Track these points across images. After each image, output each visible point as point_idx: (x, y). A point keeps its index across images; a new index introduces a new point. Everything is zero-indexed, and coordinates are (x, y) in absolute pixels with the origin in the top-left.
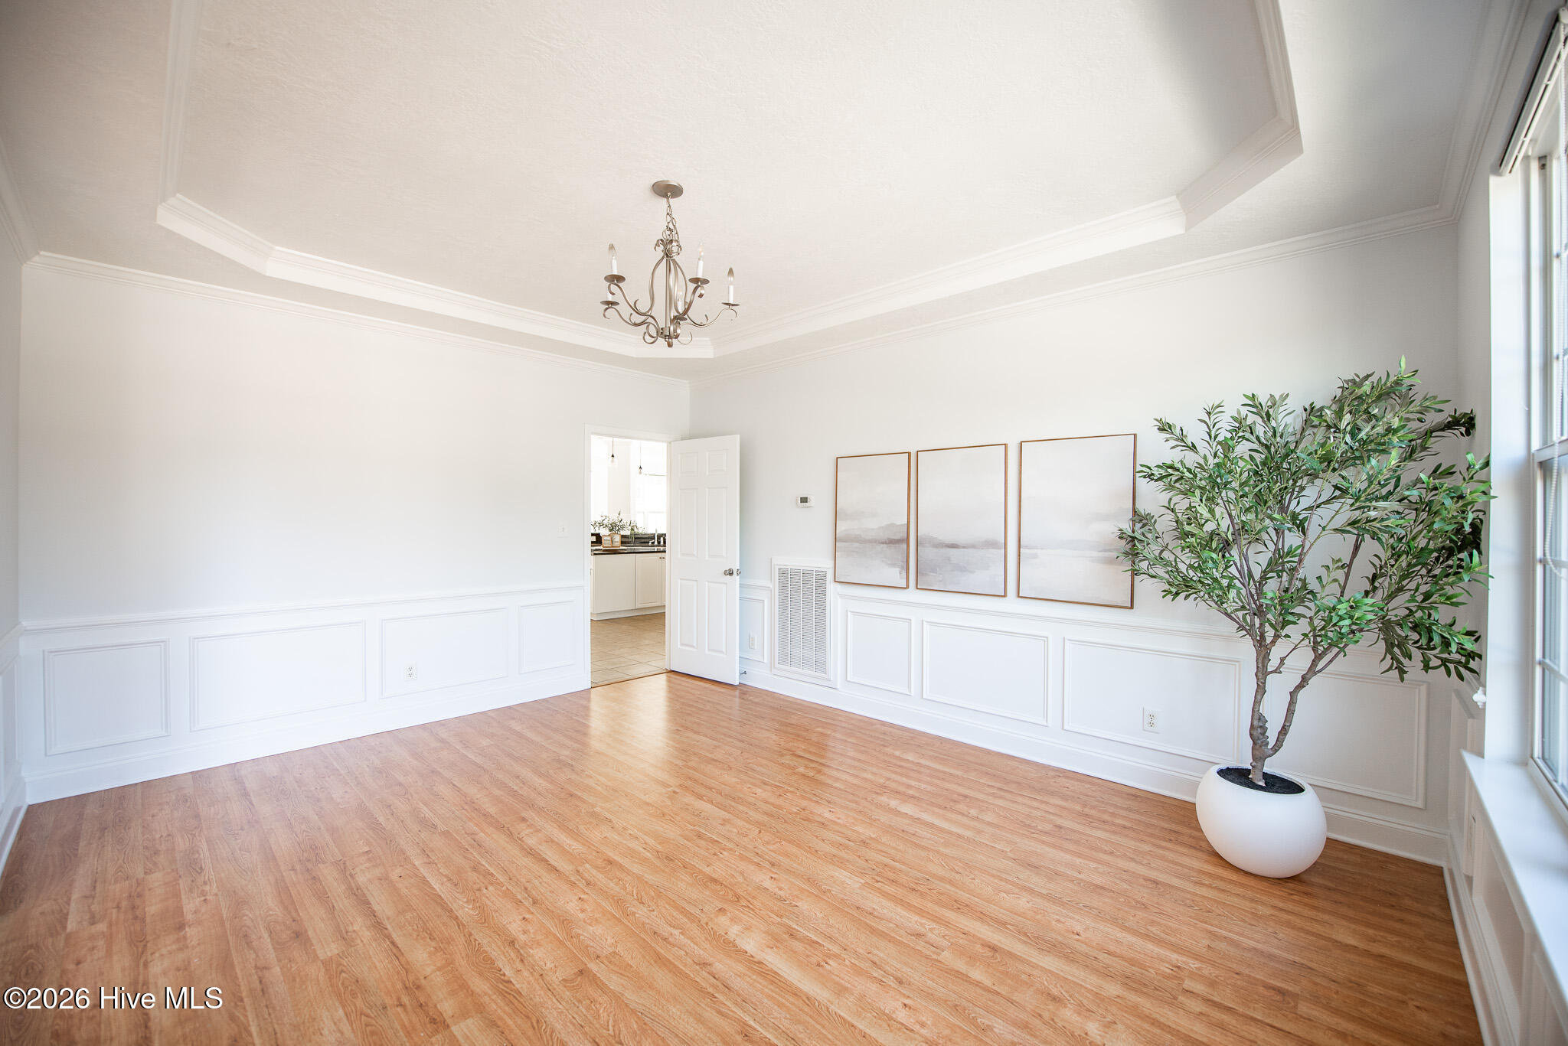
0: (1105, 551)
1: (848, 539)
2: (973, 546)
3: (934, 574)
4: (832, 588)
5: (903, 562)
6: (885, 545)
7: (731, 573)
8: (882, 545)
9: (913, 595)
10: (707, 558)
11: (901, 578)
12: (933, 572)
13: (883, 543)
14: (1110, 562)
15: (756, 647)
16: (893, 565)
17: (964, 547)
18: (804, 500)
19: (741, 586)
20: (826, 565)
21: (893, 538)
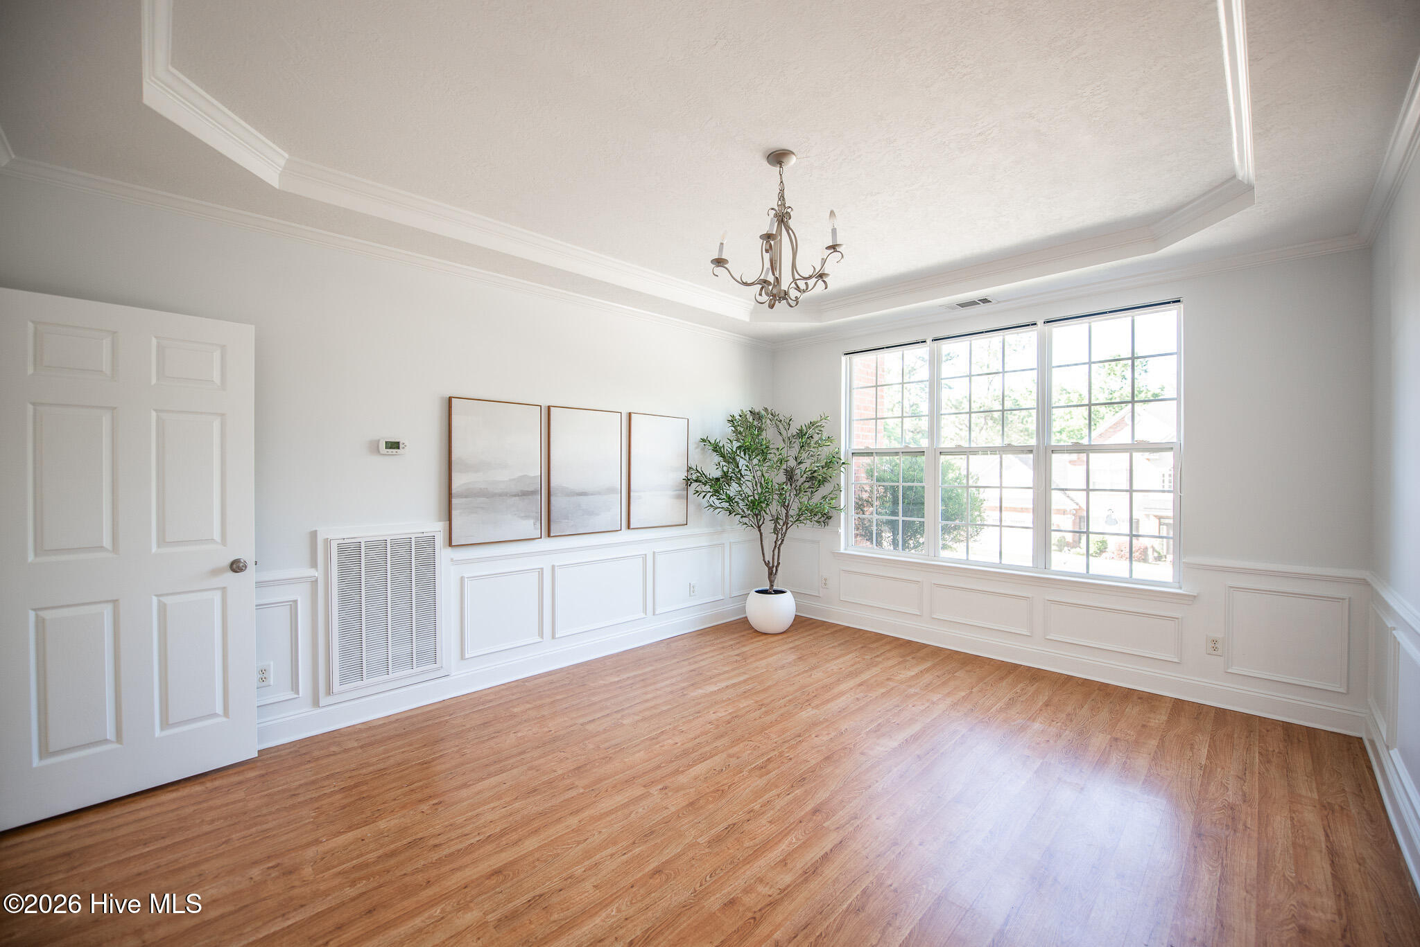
0: (676, 490)
1: (468, 494)
2: (599, 493)
3: (566, 521)
4: (444, 556)
5: (536, 513)
6: (517, 498)
7: (236, 567)
8: (514, 498)
9: (547, 544)
10: (154, 549)
11: (535, 529)
12: (565, 519)
13: (515, 496)
14: (679, 497)
15: (272, 683)
16: (527, 517)
17: (592, 494)
18: (394, 445)
19: (260, 584)
20: (436, 528)
21: (526, 489)
